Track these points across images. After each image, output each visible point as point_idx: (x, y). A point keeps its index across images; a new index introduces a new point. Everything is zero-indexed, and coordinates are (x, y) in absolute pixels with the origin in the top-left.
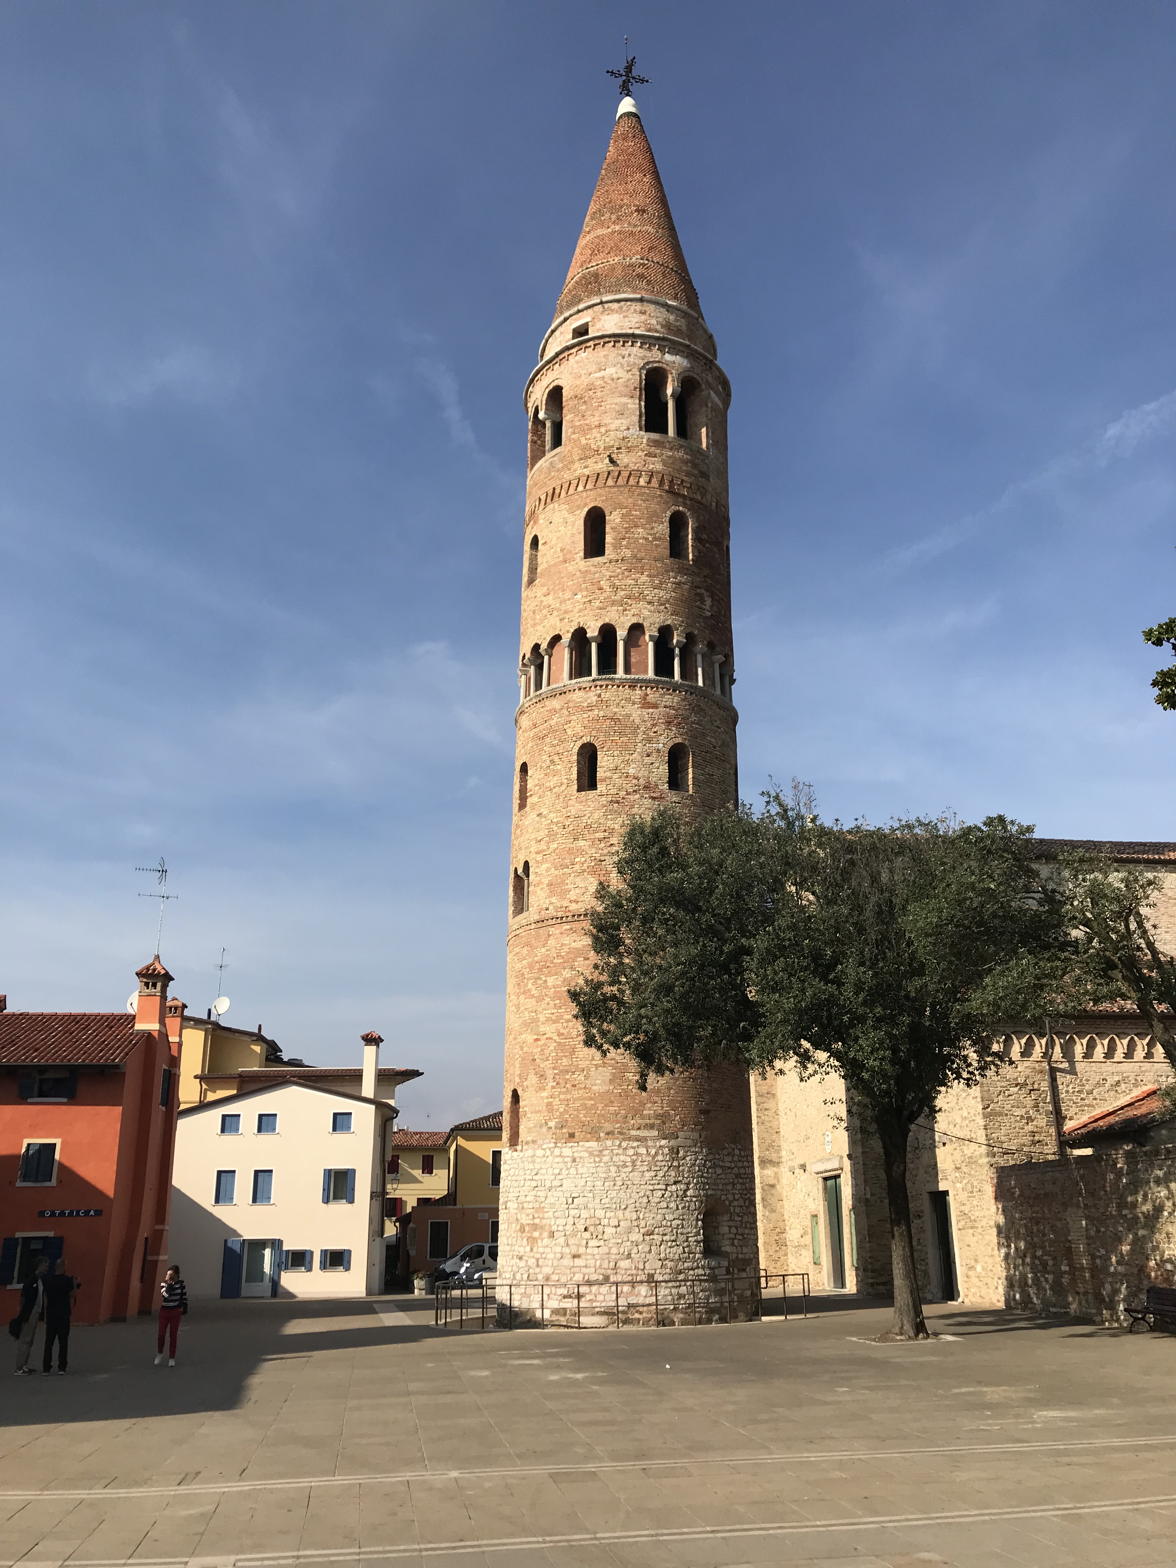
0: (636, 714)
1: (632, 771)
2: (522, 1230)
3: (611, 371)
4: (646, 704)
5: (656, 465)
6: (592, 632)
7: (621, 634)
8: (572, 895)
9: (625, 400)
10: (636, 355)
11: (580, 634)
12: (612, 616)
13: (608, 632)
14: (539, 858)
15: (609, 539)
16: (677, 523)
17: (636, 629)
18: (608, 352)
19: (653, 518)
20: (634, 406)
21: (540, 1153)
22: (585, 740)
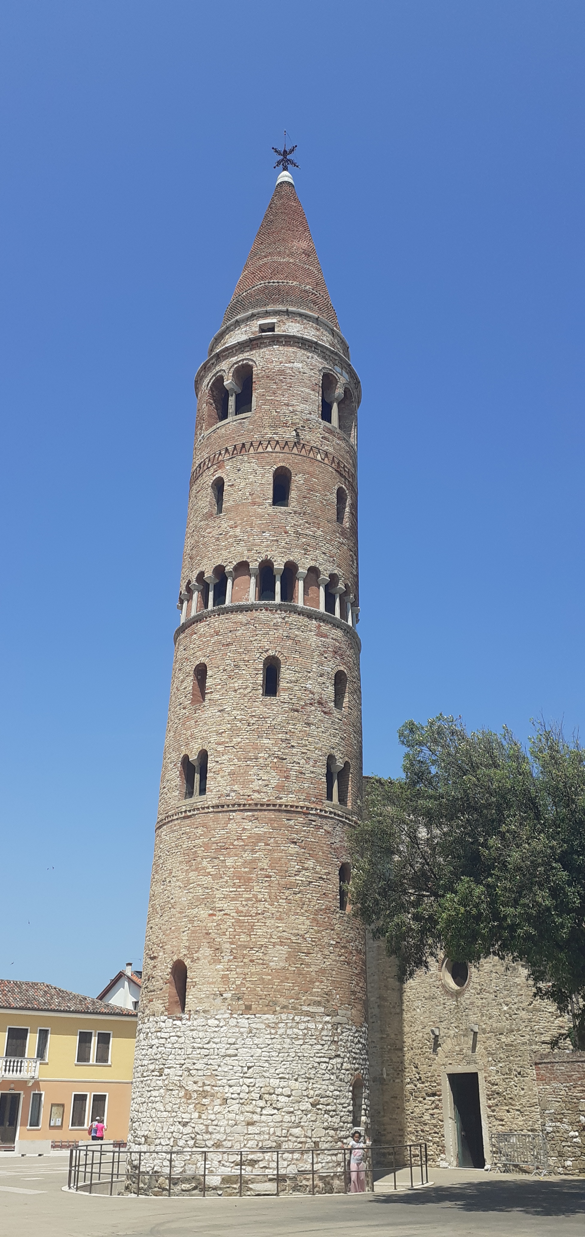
0: (314, 640)
1: (309, 686)
3: (298, 365)
4: (320, 635)
5: (329, 448)
6: (279, 565)
7: (302, 572)
10: (316, 360)
11: (266, 566)
12: (295, 556)
13: (291, 569)
14: (220, 748)
15: (292, 494)
16: (340, 497)
17: (314, 571)
18: (296, 350)
19: (326, 487)
20: (314, 397)
21: (212, 1022)
22: (270, 653)
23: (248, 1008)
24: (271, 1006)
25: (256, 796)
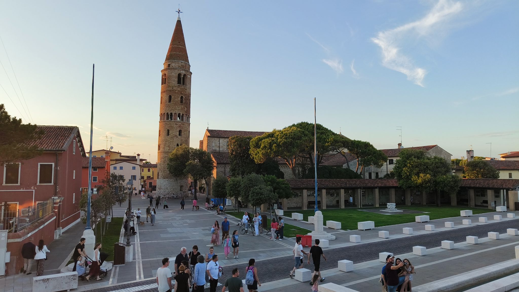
0: (175, 126)
1: (174, 134)
2: (159, 188)
3: (173, 74)
4: (176, 124)
5: (179, 89)
6: (169, 114)
7: (173, 114)
8: (165, 149)
9: (175, 79)
10: (177, 72)
12: (172, 111)
13: (171, 114)
14: (162, 144)
15: (172, 100)
17: (175, 113)
19: (178, 97)
21: (161, 180)
22: (168, 129)
23: (165, 178)
24: (167, 178)
25: (166, 151)
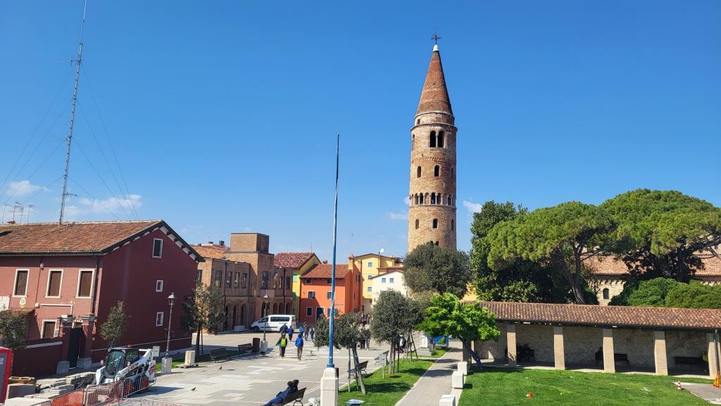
0: (426, 213)
1: (426, 225)
3: (424, 133)
4: (428, 210)
5: (432, 155)
6: (419, 194)
7: (424, 195)
9: (426, 140)
10: (429, 129)
11: (416, 194)
12: (422, 191)
13: (421, 194)
15: (422, 173)
16: (437, 168)
17: (427, 194)
18: (422, 128)
19: (431, 168)
20: (428, 141)
22: (417, 218)
